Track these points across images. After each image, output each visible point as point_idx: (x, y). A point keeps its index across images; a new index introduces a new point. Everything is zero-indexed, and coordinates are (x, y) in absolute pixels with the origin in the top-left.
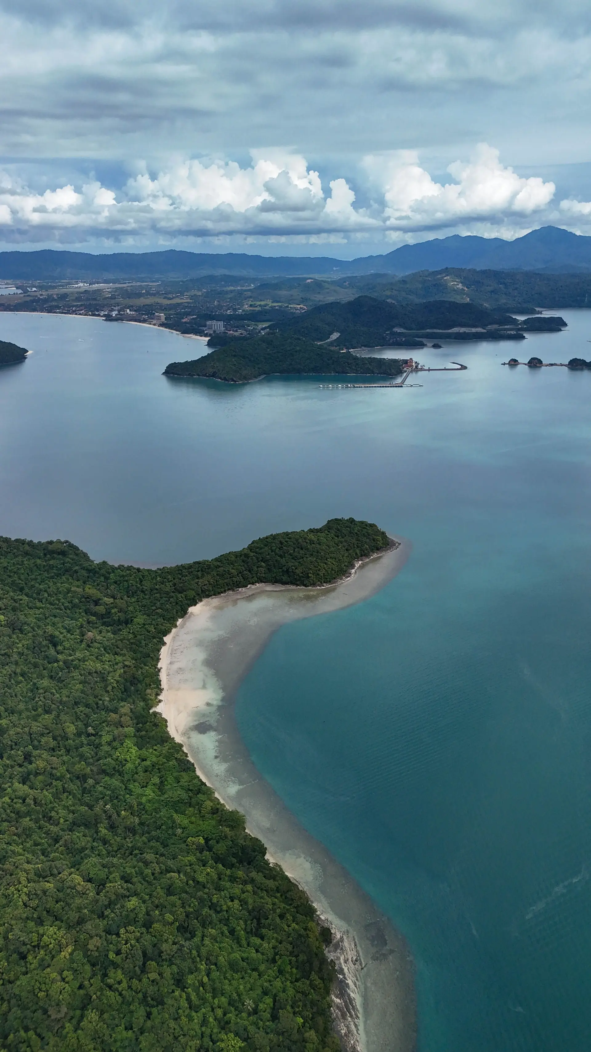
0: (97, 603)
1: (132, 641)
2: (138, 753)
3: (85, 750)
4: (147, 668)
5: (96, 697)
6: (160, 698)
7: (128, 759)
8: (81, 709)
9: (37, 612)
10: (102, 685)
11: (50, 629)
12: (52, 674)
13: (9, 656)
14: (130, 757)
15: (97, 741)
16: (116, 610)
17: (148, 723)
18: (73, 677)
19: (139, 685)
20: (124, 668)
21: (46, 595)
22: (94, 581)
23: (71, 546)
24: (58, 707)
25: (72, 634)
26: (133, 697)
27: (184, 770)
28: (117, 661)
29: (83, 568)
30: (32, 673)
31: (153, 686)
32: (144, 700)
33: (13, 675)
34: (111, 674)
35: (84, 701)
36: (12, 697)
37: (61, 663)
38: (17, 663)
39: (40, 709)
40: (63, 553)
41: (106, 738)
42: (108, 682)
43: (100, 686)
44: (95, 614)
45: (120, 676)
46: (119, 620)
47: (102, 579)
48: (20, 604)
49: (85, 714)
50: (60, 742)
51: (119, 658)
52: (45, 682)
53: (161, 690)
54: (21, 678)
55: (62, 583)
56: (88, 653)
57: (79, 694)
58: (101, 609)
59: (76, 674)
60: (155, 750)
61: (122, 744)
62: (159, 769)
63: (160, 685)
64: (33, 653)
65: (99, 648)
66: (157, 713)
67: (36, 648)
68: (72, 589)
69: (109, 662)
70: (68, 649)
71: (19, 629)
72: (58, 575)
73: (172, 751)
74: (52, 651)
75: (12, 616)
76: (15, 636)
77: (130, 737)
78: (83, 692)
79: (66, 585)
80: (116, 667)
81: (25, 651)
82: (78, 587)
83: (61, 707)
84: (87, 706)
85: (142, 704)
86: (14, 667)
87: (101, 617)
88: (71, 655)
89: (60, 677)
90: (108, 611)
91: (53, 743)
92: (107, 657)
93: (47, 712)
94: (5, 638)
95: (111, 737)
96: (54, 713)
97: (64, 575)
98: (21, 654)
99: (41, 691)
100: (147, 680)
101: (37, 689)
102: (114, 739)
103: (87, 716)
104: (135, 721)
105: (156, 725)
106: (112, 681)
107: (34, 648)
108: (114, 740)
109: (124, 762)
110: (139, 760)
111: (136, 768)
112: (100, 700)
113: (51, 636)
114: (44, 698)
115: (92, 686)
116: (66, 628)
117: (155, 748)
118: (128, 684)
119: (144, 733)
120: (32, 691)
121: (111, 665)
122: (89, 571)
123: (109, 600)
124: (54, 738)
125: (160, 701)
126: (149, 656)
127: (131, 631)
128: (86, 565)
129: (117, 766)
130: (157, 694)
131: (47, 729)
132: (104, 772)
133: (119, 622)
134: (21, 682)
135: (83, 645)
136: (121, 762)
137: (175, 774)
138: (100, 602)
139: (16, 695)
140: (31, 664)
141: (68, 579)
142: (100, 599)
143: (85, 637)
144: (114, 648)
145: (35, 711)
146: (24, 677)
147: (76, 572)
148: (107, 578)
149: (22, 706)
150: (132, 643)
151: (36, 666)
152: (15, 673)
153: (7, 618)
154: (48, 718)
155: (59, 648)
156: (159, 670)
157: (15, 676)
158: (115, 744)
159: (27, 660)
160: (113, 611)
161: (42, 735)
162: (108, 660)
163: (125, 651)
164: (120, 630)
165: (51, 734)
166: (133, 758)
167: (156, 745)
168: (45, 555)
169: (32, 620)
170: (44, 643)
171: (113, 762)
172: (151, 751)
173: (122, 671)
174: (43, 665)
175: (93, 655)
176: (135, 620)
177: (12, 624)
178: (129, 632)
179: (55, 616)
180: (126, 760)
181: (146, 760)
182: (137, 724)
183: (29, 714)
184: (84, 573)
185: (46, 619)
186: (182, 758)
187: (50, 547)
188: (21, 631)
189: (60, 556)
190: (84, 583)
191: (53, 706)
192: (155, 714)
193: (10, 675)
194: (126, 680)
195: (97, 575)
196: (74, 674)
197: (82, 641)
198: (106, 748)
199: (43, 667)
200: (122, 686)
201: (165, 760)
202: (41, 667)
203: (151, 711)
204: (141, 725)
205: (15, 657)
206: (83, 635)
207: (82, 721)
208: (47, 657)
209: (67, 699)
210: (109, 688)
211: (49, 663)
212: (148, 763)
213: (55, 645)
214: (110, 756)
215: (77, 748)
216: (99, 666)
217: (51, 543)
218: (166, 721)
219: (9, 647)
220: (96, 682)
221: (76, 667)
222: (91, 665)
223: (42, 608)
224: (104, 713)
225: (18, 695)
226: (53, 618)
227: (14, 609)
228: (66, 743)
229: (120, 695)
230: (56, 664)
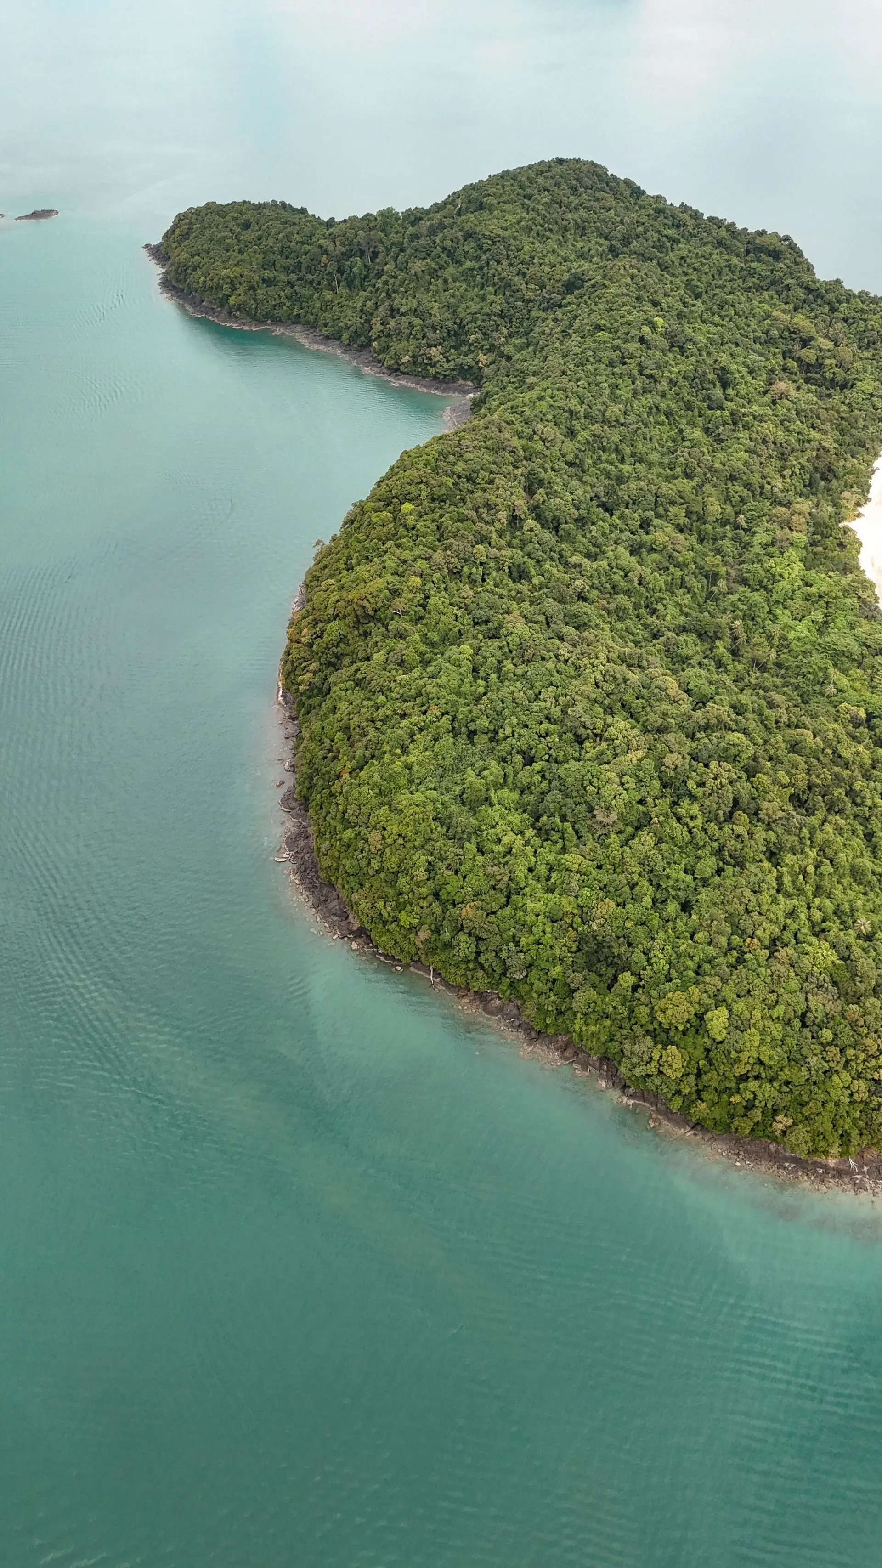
0: (805, 343)
1: (843, 415)
2: (802, 573)
3: (727, 545)
4: (855, 461)
5: (764, 477)
6: (860, 510)
7: (786, 576)
8: (737, 488)
9: (713, 329)
10: (779, 464)
11: (724, 358)
12: (710, 426)
13: (656, 381)
14: (789, 574)
15: (747, 538)
16: (833, 361)
17: (831, 538)
18: (738, 439)
19: (834, 482)
20: (818, 450)
21: (732, 312)
22: (812, 310)
23: (793, 247)
24: (705, 474)
25: (753, 378)
26: (820, 496)
27: (866, 617)
28: (812, 437)
29: (801, 285)
30: (681, 417)
31: (855, 489)
32: (835, 505)
33: (654, 410)
34: (795, 454)
35: (745, 478)
36: (645, 438)
37: (727, 413)
38: (663, 396)
39: (678, 469)
40: (776, 255)
41: (761, 537)
42: (788, 463)
43: (774, 464)
44: (799, 360)
45: (808, 460)
46: (833, 380)
47: (826, 308)
48: (691, 312)
49: (740, 497)
50: (694, 524)
51: (814, 434)
52: (698, 434)
53: (867, 500)
54: (663, 418)
55: (760, 302)
56: (770, 412)
57: (740, 465)
58: (809, 355)
59: (743, 435)
60: (830, 577)
61: (782, 553)
62: (827, 603)
63: (868, 492)
64: (692, 387)
65: (788, 410)
66: (850, 530)
67: (697, 380)
68: (775, 313)
69: (798, 434)
70: (743, 398)
71: (679, 347)
72: (759, 289)
73: (856, 584)
74: (718, 392)
75: (674, 325)
76: (671, 355)
77: (797, 546)
78: (746, 463)
79: (767, 307)
80: (807, 445)
81: (681, 380)
82: (784, 311)
83: (708, 475)
84: (747, 486)
85: (830, 509)
86: (659, 398)
87: (806, 367)
88: (744, 407)
89: (719, 434)
90: (820, 361)
91: (683, 520)
92: (797, 425)
93: (688, 476)
94: (657, 353)
95: (770, 539)
96: (697, 479)
97: (767, 290)
98: (672, 383)
99: (687, 443)
100: (850, 479)
101: (683, 439)
102: (773, 542)
103: (743, 501)
104: (812, 529)
105: (842, 545)
106: (795, 463)
107: (695, 379)
108: (773, 544)
109: (778, 577)
110: (800, 583)
111: (793, 591)
112: (769, 483)
113: (723, 369)
114: (689, 453)
115: (763, 459)
116: (748, 367)
117: (831, 574)
118: (818, 475)
119: (820, 549)
120: (674, 441)
121: (800, 440)
122: (809, 290)
123: (827, 344)
124: (689, 514)
125: (859, 515)
126: (864, 446)
127: (847, 401)
128: (806, 278)
129: (765, 580)
130: (858, 504)
131: (681, 498)
132: (744, 582)
133: (833, 383)
134: (662, 424)
135: (767, 398)
136: (773, 576)
137: (850, 618)
138: (812, 343)
139: (651, 439)
140: (684, 402)
141: (772, 298)
142: (812, 338)
143: (774, 387)
144: (812, 418)
145: (671, 469)
146: (667, 417)
147: (788, 288)
148: (833, 310)
149: (655, 457)
150: (842, 418)
151: (689, 407)
152: (657, 408)
153: (666, 325)
154: (687, 485)
155: (730, 391)
156: (873, 471)
157: (656, 413)
158: (771, 549)
159: (678, 394)
160: (828, 362)
161: (673, 503)
162: (797, 430)
163: (827, 426)
164: (829, 396)
165: (685, 506)
166: (793, 576)
167: (833, 571)
168: (748, 252)
169: (701, 339)
170: (710, 376)
171: (761, 571)
172: (823, 576)
173: (814, 453)
174: (700, 408)
175: (777, 416)
176: (859, 383)
177: (672, 337)
178: (843, 403)
179: (737, 345)
180: (781, 576)
181: (811, 586)
182: (814, 534)
183: (661, 470)
184: (800, 293)
185: (722, 344)
186: (869, 599)
187: (758, 240)
188: (682, 350)
189: (770, 259)
190: (795, 310)
191: (699, 469)
192: (846, 531)
193: (650, 408)
194: (816, 469)
195: (819, 301)
196: (741, 435)
197: (765, 393)
198: (757, 549)
199: (700, 412)
200: (808, 476)
201: (840, 594)
202: (696, 410)
203: (840, 525)
204: (819, 537)
205: (664, 385)
206: (771, 384)
207: (733, 506)
208: (709, 398)
209: (721, 467)
210: (787, 472)
211: (710, 408)
212: (813, 590)
213: (725, 385)
214: (759, 561)
215: (715, 540)
216: (781, 436)
217: (762, 233)
218: (860, 544)
219: (659, 367)
220: (770, 456)
221: (747, 427)
222: (769, 429)
223: (722, 326)
224: (768, 504)
225: (654, 440)
226: (733, 346)
227: (680, 316)
228: (702, 527)
229: (800, 487)
230: (718, 413)
